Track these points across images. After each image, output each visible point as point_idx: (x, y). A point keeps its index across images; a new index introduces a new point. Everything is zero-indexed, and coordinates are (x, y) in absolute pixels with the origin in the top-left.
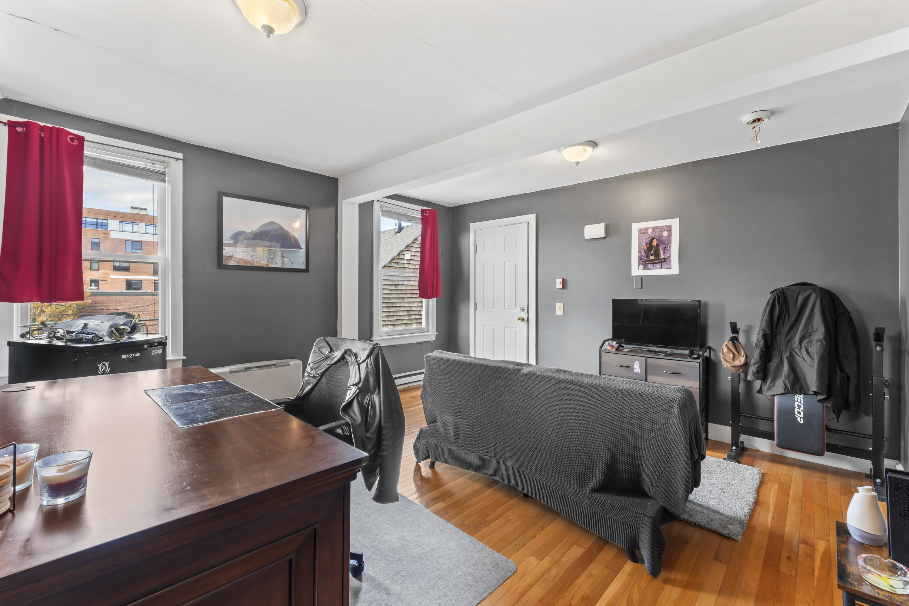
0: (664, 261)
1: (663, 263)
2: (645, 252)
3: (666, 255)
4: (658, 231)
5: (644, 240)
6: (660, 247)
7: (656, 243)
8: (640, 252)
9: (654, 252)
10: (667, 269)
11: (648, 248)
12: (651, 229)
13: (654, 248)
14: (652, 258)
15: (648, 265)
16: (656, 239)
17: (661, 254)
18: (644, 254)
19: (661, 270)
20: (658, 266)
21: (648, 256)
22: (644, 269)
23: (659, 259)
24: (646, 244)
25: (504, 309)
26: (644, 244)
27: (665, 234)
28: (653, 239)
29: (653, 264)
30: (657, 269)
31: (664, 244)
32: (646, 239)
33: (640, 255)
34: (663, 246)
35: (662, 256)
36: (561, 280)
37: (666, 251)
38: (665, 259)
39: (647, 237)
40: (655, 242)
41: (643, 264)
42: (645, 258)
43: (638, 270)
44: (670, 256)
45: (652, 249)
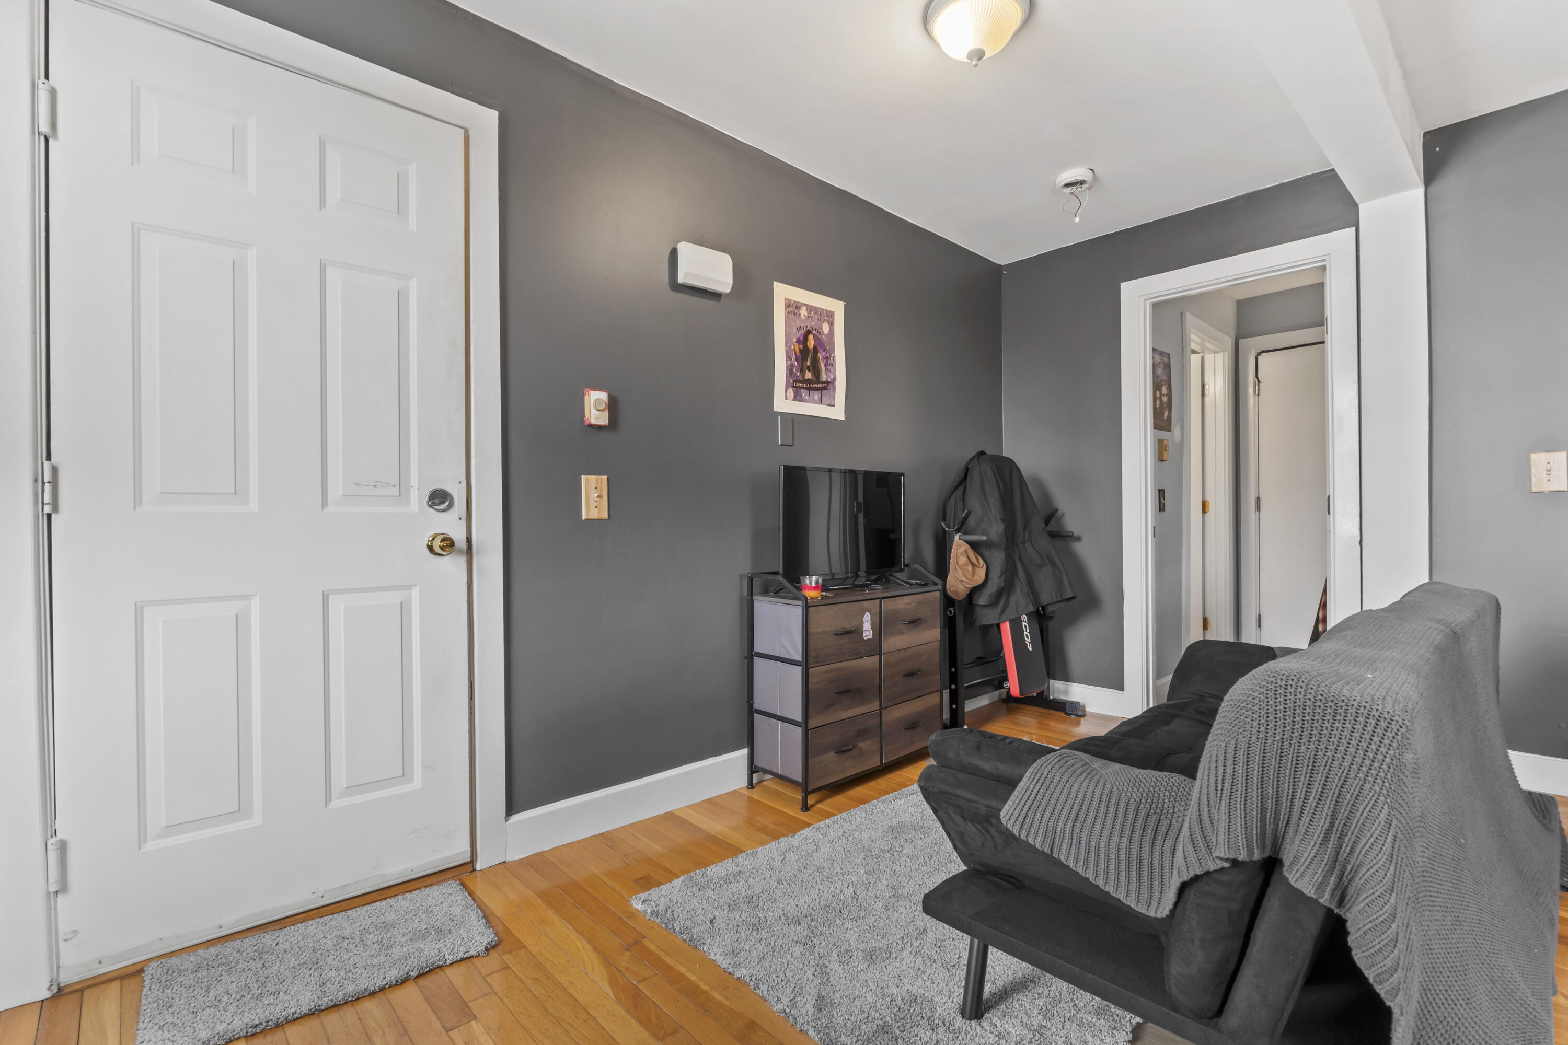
0: (825, 388)
1: (824, 392)
2: (797, 360)
3: (829, 374)
4: (816, 319)
5: (795, 330)
6: (819, 354)
7: (813, 343)
8: (789, 358)
9: (811, 363)
10: (829, 405)
11: (801, 351)
12: (804, 308)
13: (810, 355)
14: (808, 375)
15: (802, 391)
16: (813, 334)
17: (821, 370)
18: (796, 363)
19: (821, 406)
20: (816, 396)
21: (802, 371)
22: (795, 399)
23: (819, 381)
24: (798, 341)
25: (324, 504)
26: (795, 340)
27: (826, 328)
28: (808, 332)
29: (809, 389)
30: (814, 402)
31: (825, 350)
32: (798, 329)
33: (789, 362)
34: (823, 354)
35: (824, 377)
36: (603, 396)
37: (829, 367)
38: (827, 382)
39: (798, 324)
40: (811, 343)
41: (793, 386)
42: (798, 374)
43: (786, 399)
44: (835, 379)
45: (808, 355)
